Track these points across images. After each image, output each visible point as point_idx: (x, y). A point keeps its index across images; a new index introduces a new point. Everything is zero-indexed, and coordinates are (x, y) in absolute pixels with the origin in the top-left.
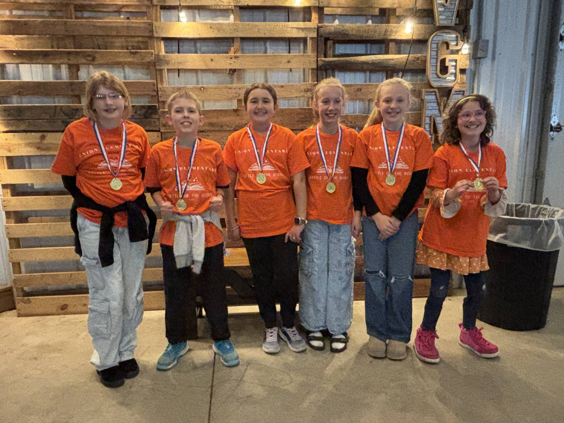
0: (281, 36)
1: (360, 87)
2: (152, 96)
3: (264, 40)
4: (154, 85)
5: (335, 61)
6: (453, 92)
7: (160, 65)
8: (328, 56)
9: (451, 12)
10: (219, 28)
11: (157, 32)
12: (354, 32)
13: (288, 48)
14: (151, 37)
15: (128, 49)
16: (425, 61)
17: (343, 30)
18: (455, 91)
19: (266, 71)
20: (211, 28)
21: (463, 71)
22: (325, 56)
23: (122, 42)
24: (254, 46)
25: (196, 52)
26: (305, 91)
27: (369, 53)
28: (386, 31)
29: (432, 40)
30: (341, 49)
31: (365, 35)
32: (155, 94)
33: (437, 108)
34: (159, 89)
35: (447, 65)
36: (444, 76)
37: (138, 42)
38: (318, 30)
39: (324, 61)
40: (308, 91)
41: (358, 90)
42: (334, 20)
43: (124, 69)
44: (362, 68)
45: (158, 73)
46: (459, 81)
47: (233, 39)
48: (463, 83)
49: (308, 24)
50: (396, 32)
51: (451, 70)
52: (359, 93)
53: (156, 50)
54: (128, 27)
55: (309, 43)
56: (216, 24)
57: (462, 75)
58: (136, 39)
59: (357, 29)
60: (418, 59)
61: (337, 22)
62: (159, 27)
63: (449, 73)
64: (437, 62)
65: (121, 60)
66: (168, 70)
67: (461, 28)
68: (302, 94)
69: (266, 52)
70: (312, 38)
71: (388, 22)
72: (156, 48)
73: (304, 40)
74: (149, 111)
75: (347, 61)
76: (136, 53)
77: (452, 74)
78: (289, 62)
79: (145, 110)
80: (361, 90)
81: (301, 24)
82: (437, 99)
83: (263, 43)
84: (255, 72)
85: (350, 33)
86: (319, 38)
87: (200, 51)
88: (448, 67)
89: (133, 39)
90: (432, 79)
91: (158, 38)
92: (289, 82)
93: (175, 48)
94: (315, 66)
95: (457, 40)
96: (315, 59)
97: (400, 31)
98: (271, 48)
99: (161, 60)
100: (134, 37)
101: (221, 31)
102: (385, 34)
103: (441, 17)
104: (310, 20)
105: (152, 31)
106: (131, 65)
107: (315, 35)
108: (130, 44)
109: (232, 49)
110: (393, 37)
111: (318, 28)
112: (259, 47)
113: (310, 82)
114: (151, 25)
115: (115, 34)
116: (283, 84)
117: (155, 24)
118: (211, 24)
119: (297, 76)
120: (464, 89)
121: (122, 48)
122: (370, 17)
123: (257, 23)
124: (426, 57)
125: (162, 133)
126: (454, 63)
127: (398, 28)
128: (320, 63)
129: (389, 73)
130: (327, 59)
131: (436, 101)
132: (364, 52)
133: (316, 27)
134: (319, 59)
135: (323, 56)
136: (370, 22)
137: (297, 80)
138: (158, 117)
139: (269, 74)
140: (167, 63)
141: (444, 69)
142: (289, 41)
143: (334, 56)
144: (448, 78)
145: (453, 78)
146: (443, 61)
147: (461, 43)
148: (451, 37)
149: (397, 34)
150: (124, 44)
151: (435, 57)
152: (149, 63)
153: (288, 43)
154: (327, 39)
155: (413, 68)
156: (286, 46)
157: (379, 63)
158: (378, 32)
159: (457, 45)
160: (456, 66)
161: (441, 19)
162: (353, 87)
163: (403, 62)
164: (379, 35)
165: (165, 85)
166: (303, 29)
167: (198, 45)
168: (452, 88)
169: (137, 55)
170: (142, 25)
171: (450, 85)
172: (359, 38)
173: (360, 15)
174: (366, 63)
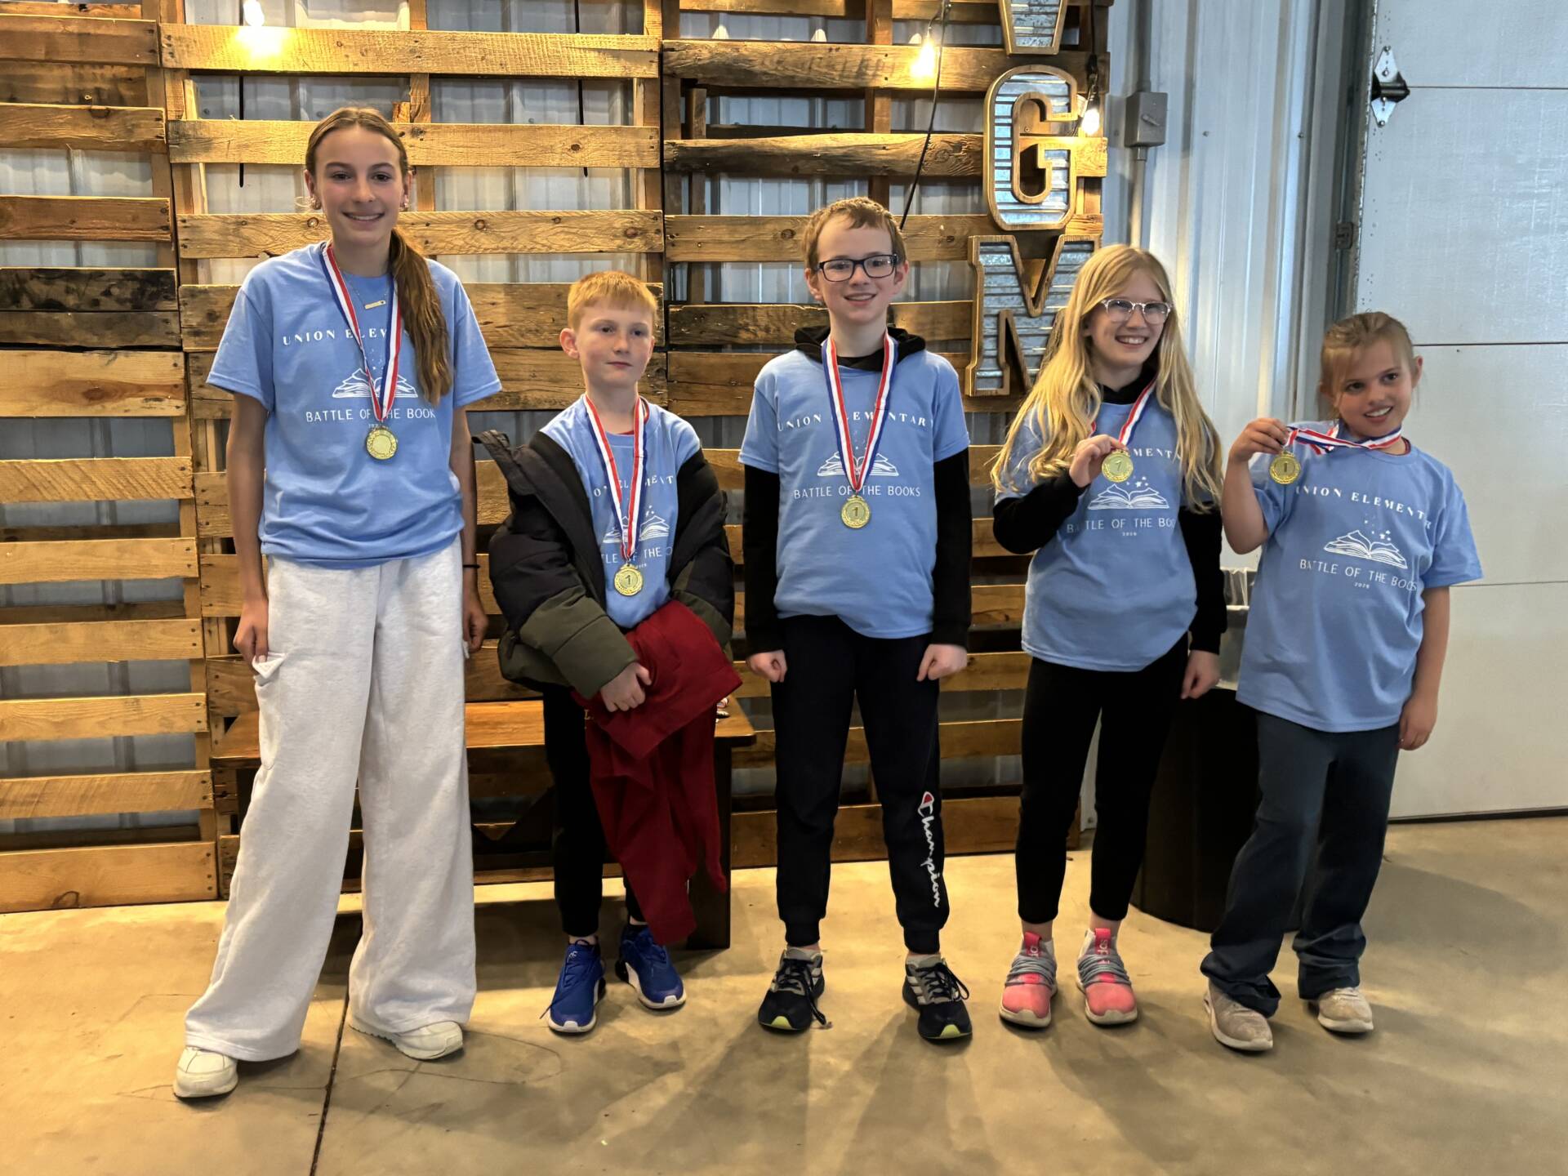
0: (550, 72)
1: (788, 226)
2: (159, 243)
3: (506, 81)
4: (164, 211)
5: (714, 149)
6: (1060, 245)
7: (182, 153)
8: (694, 132)
9: (1046, 13)
10: (365, 43)
11: (172, 54)
12: (769, 66)
13: (577, 104)
14: (156, 69)
15: (82, 101)
16: (977, 155)
17: (736, 60)
18: (1066, 243)
19: (510, 172)
20: (340, 45)
21: (1091, 184)
22: (686, 133)
23: (63, 78)
24: (472, 97)
25: (296, 116)
26: (626, 234)
27: (819, 124)
28: (863, 64)
29: (996, 94)
30: (734, 112)
31: (802, 74)
32: (168, 237)
33: (1017, 290)
34: (179, 224)
35: (1040, 165)
36: (1035, 199)
37: (115, 80)
38: (661, 57)
39: (682, 148)
40: (635, 235)
41: (783, 234)
42: (714, 27)
43: (69, 158)
44: (796, 169)
45: (177, 174)
46: (1080, 211)
47: (407, 77)
48: (1093, 218)
49: (630, 41)
50: (893, 67)
51: (1055, 179)
52: (789, 244)
53: (171, 107)
54: (83, 37)
55: (638, 94)
56: (354, 34)
57: (1089, 197)
58: (108, 72)
59: (776, 58)
60: (958, 147)
61: (721, 32)
62: (179, 39)
63: (1046, 191)
64: (1012, 159)
65: (63, 133)
66: (208, 166)
67: (1081, 58)
68: (618, 242)
69: (508, 116)
70: (644, 81)
71: (870, 40)
72: (170, 101)
73: (626, 84)
74: (151, 289)
75: (754, 148)
76: (107, 114)
77: (1057, 191)
78: (575, 148)
79: (137, 285)
80: (793, 233)
81: (613, 41)
82: (1014, 264)
83: (501, 91)
84: (475, 175)
85: (757, 68)
86: (666, 84)
87: (308, 111)
88: (1043, 171)
89: (98, 71)
90: (1000, 207)
91: (175, 70)
92: (581, 206)
93: (231, 100)
94: (653, 162)
95: (1069, 96)
96: (656, 140)
97: (902, 66)
98: (524, 106)
99: (185, 136)
100: (102, 65)
101: (371, 55)
102: (861, 74)
103: (1018, 29)
104: (639, 30)
105: (156, 51)
106: (90, 148)
107: (653, 72)
108: (90, 86)
109: (405, 107)
110: (882, 83)
111: (662, 53)
112: (489, 101)
113: (642, 208)
114: (154, 30)
115: (42, 57)
116: (559, 213)
117: (167, 28)
118: (342, 33)
119: (606, 187)
120: (1092, 237)
121: (65, 96)
122: (820, 20)
123: (481, 35)
124: (981, 140)
125: (187, 355)
126: (1063, 163)
127: (896, 55)
128: (669, 154)
129: (876, 184)
130: (690, 143)
131: (1012, 269)
132: (805, 124)
133: (656, 48)
134: (665, 142)
135: (678, 132)
136: (820, 35)
137: (608, 200)
138: (175, 306)
139: (518, 179)
140: (207, 145)
141: (1032, 178)
142: (581, 86)
143: (713, 133)
144: (1045, 205)
145: (1058, 203)
146: (1030, 155)
147: (1080, 102)
148: (1050, 85)
149: (896, 75)
150: (70, 85)
151: (1009, 143)
152: (148, 144)
153: (576, 92)
154: (688, 85)
155: (951, 173)
156: (570, 99)
157: (845, 155)
158: (839, 67)
159: (1069, 107)
160: (1067, 169)
161: (1023, 35)
162: (769, 227)
163: (914, 156)
164: (841, 76)
165: (198, 212)
166: (616, 54)
167: (302, 91)
168: (1062, 231)
169: (113, 123)
170: (125, 32)
171: (1052, 223)
172: (784, 84)
173: (790, 15)
174: (807, 156)
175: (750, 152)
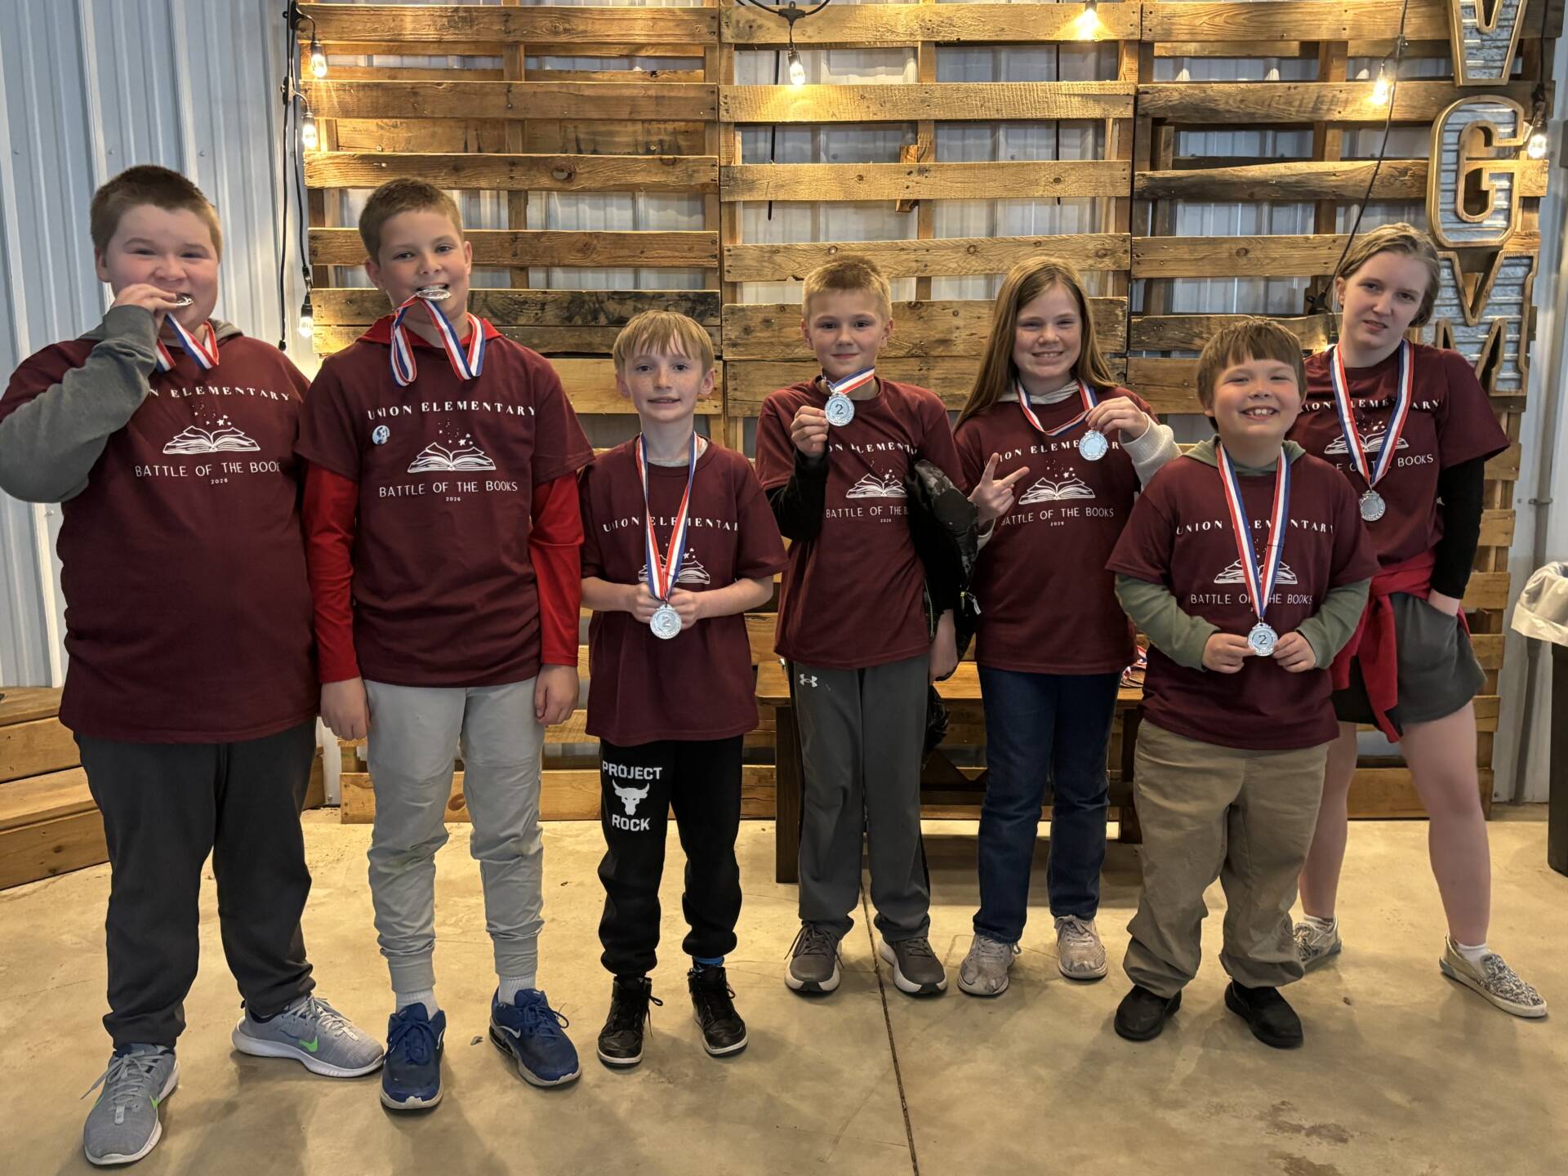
0: (1039, 116)
1: (1244, 245)
2: (706, 270)
3: (993, 124)
4: (714, 242)
5: (1180, 178)
6: (1499, 260)
7: (730, 193)
8: (1162, 164)
9: (1498, 47)
10: (883, 95)
11: (727, 110)
12: (1233, 105)
13: (1054, 141)
14: (714, 123)
15: (648, 152)
16: (1423, 179)
17: (1203, 100)
18: (1506, 258)
19: (992, 203)
20: (863, 97)
21: (1530, 203)
22: (1154, 167)
23: (635, 132)
24: (963, 138)
25: (815, 158)
26: (1097, 255)
27: (1269, 154)
28: (1319, 100)
29: (1445, 123)
30: (1194, 145)
31: (1262, 111)
32: (716, 264)
33: (1456, 302)
34: (726, 253)
35: (1484, 187)
36: (1477, 218)
37: (675, 133)
38: (1136, 99)
39: (1151, 179)
40: (1105, 255)
41: (1238, 253)
42: (1178, 71)
43: (634, 199)
44: (1252, 195)
45: (725, 210)
46: (1518, 229)
47: (913, 125)
48: (1530, 235)
49: (1109, 86)
50: (1346, 102)
51: (1497, 201)
52: (1243, 261)
53: (723, 155)
54: (658, 99)
55: (1112, 133)
56: (873, 88)
57: (1528, 215)
58: (670, 127)
59: (1239, 98)
60: (1404, 172)
61: (1184, 75)
62: (734, 98)
63: (1489, 211)
64: (1456, 182)
65: (639, 179)
66: (745, 203)
67: (1528, 87)
68: (1090, 262)
69: (994, 154)
70: (1119, 121)
71: (1324, 77)
72: (723, 149)
73: (1099, 125)
74: (700, 308)
75: (1212, 177)
76: (674, 162)
77: (1497, 211)
78: (1057, 181)
79: (689, 304)
80: (1247, 252)
81: (1094, 87)
82: (1454, 278)
83: (988, 132)
84: (962, 207)
85: (1222, 107)
86: (1139, 122)
87: (827, 154)
88: (1487, 192)
89: (662, 126)
90: (1442, 226)
91: (729, 124)
92: (1052, 231)
93: (764, 146)
94: (1125, 192)
95: (1515, 122)
96: (1128, 172)
97: (1355, 100)
98: (1009, 146)
99: (734, 179)
100: (665, 121)
101: (888, 105)
102: (1316, 109)
103: (1470, 62)
104: (1114, 76)
105: (715, 108)
106: (653, 191)
107: (1128, 113)
108: (655, 138)
109: (913, 149)
110: (1337, 117)
111: (1137, 97)
112: (979, 141)
113: (1112, 232)
114: (715, 92)
115: (627, 117)
116: (1040, 237)
117: (725, 90)
118: (864, 87)
119: (1073, 216)
120: (1532, 253)
121: (635, 147)
122: (1275, 61)
123: (982, 85)
124: (1427, 165)
125: (725, 362)
126: (1505, 184)
127: (1350, 92)
128: (1139, 184)
129: (1324, 207)
130: (1159, 174)
131: (1452, 283)
132: (1255, 154)
133: (1132, 92)
134: (1136, 173)
135: (1148, 164)
136: (1274, 75)
137: (1075, 225)
138: (718, 322)
139: (1000, 208)
140: (750, 185)
141: (1477, 199)
142: (1058, 125)
143: (1178, 164)
144: (1486, 223)
145: (1500, 222)
146: (1475, 177)
147: (1526, 128)
148: (1498, 113)
149: (1349, 109)
150: (640, 138)
151: (1454, 167)
152: (704, 186)
153: (1054, 130)
154: (1158, 122)
155: (1390, 196)
156: (1048, 138)
157: (1297, 182)
158: (1297, 103)
159: (1514, 134)
160: (1510, 191)
161: (1471, 67)
162: (1226, 246)
163: (1363, 181)
164: (1298, 111)
165: (739, 243)
166: (1097, 98)
167: (823, 137)
168: (1501, 247)
169: (678, 170)
170: (692, 94)
171: (1493, 240)
172: (1245, 120)
173: (1249, 57)
174: (1262, 183)
175: (1212, 181)
